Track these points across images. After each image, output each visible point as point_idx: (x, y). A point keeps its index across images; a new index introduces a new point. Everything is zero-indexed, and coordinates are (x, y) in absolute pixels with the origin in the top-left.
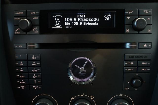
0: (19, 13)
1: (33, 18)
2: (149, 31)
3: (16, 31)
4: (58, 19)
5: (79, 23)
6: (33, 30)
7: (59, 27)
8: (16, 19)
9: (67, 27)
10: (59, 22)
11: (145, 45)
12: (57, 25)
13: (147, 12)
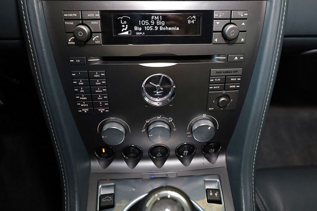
0: (71, 15)
1: (92, 23)
2: (242, 40)
3: (70, 40)
4: (125, 22)
5: (154, 28)
6: (94, 39)
7: (127, 33)
8: (67, 23)
9: (137, 33)
10: (127, 26)
11: (236, 58)
12: (124, 31)
13: (242, 15)
